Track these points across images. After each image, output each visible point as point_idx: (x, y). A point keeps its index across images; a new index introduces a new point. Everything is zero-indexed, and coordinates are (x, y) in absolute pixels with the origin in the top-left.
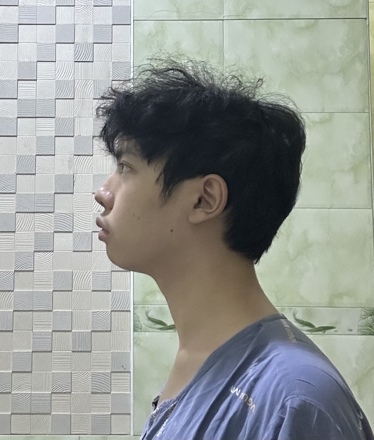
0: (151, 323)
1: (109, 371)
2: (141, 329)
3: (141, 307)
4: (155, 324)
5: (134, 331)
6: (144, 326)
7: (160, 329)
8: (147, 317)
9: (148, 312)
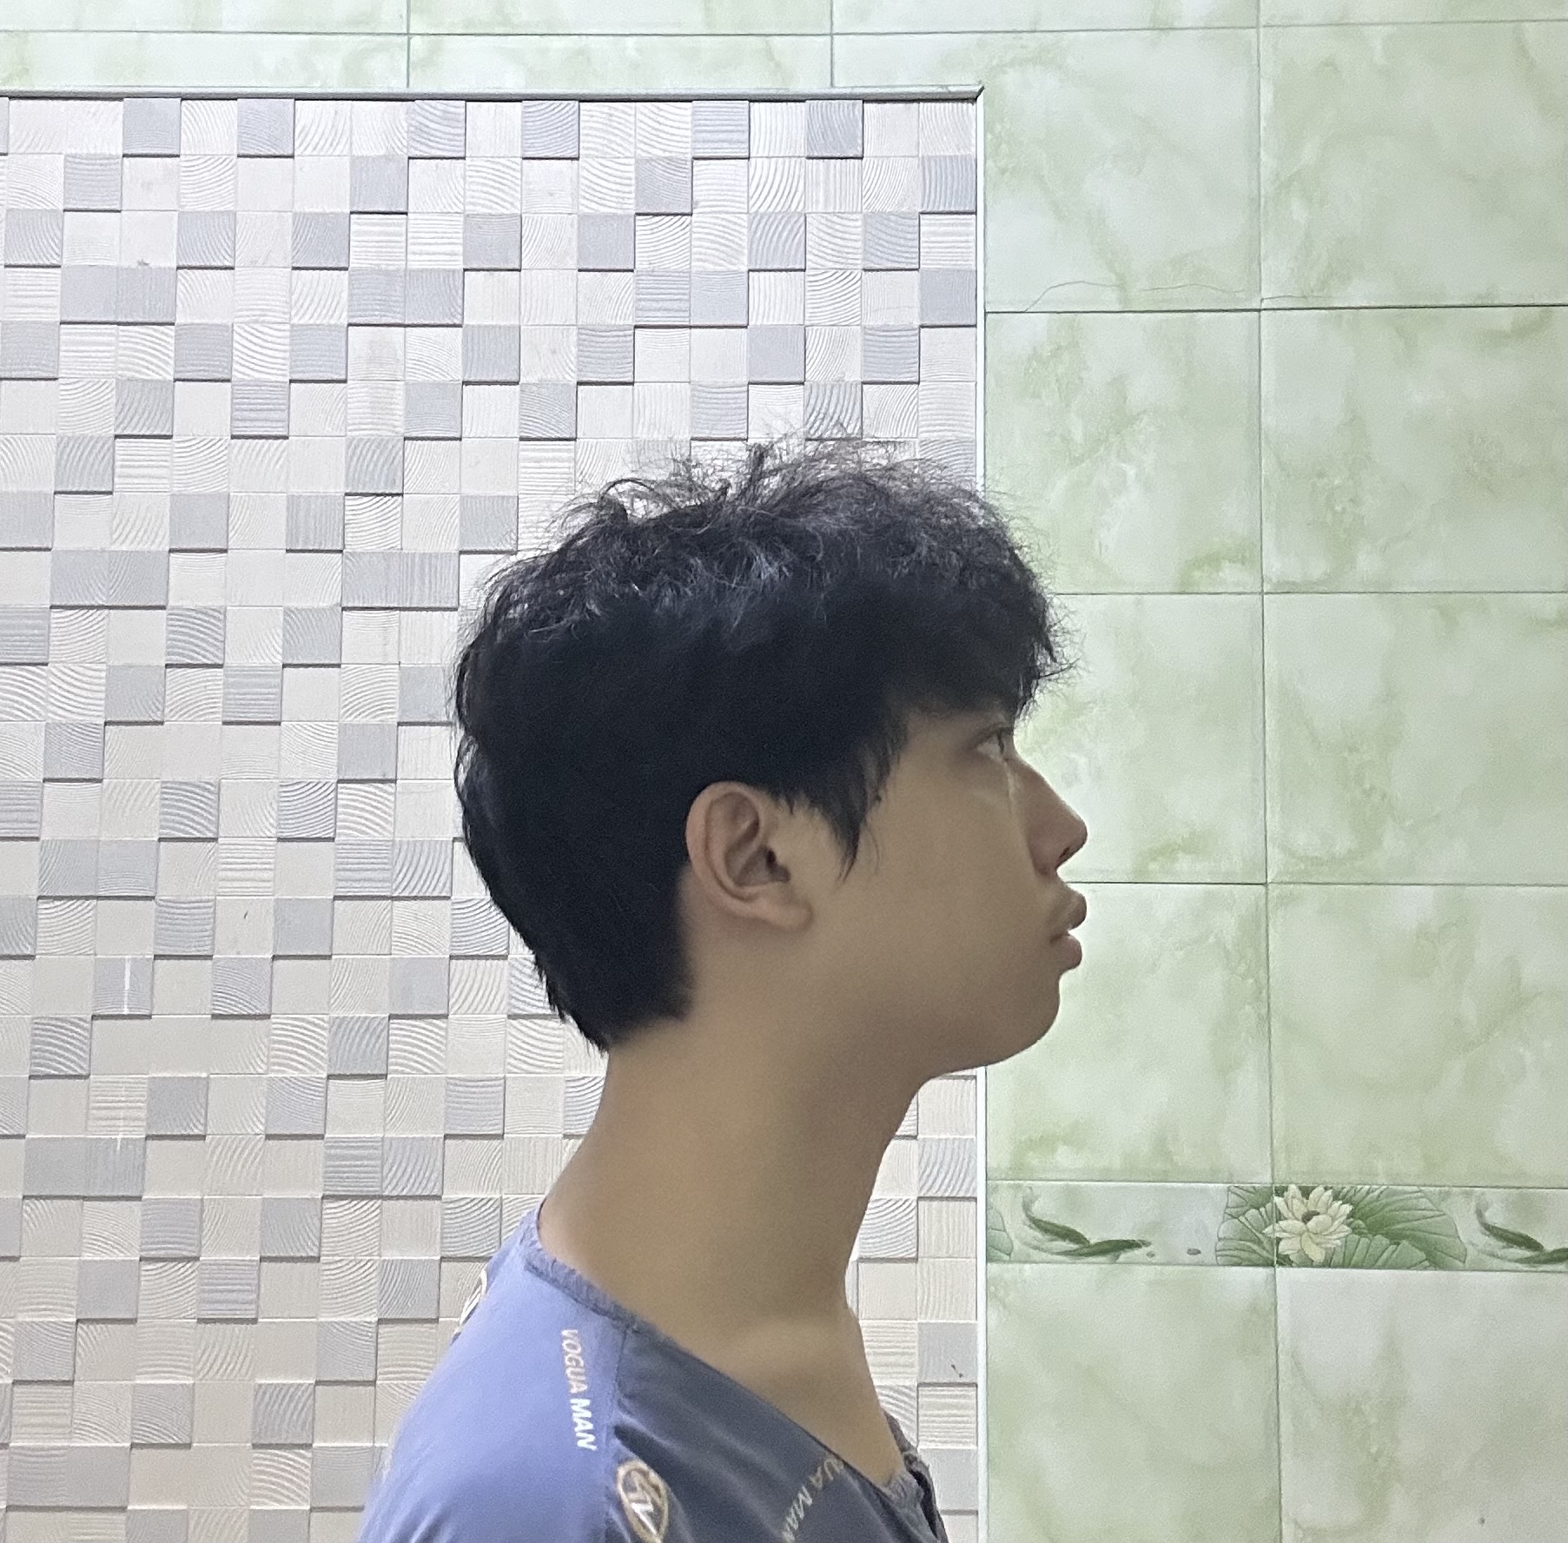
0: (1038, 1234)
1: (912, 1382)
2: (1009, 1255)
3: (1009, 1186)
4: (1052, 1240)
5: (989, 1259)
6: (1017, 1245)
7: (1066, 1253)
8: (1028, 1216)
9: (1032, 1202)
